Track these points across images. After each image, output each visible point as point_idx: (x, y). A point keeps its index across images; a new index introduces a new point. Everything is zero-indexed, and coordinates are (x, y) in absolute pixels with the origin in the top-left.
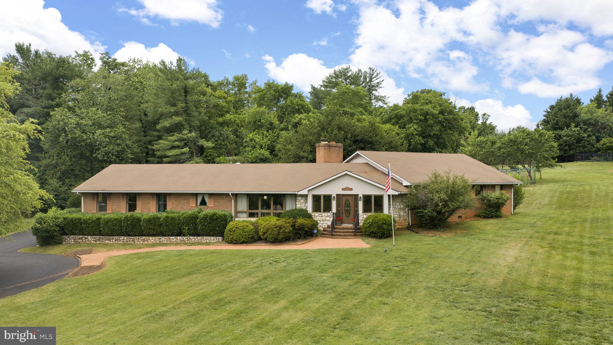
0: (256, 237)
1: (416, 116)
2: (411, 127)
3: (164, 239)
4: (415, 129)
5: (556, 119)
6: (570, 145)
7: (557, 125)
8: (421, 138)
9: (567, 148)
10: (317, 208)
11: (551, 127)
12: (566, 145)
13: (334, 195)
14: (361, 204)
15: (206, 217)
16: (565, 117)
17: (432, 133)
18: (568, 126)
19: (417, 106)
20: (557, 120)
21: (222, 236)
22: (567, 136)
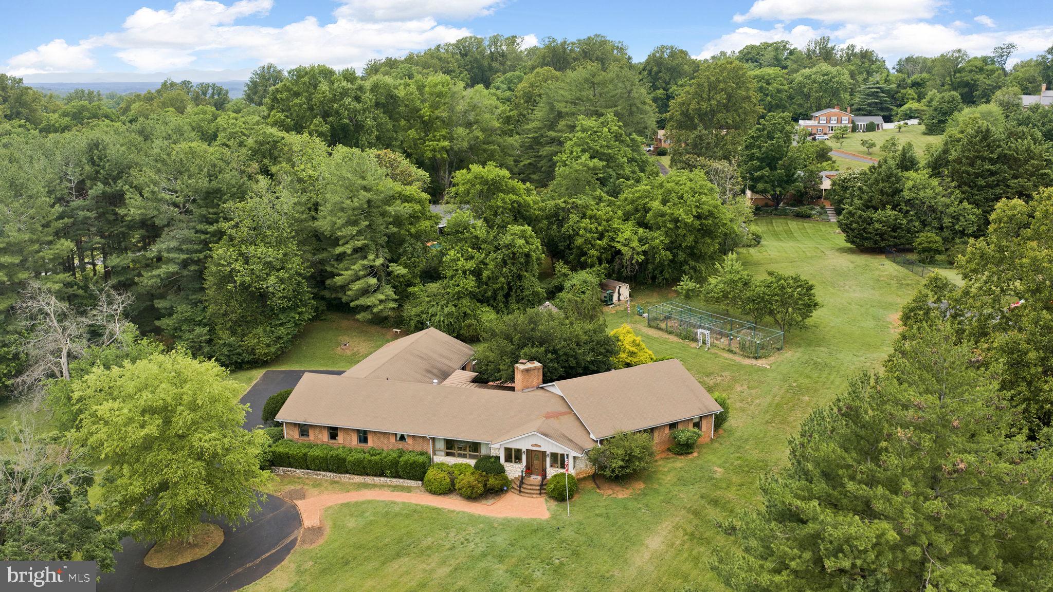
0: (452, 488)
1: (664, 222)
2: (656, 238)
3: (368, 479)
4: (662, 241)
5: (870, 194)
6: (881, 235)
7: (870, 202)
8: (668, 253)
9: (877, 238)
10: (508, 459)
11: (862, 204)
12: (877, 235)
13: (524, 450)
14: (548, 460)
15: (406, 463)
16: (882, 192)
17: (684, 245)
18: (884, 208)
19: (666, 209)
20: (872, 196)
21: (422, 480)
22: (878, 221)
